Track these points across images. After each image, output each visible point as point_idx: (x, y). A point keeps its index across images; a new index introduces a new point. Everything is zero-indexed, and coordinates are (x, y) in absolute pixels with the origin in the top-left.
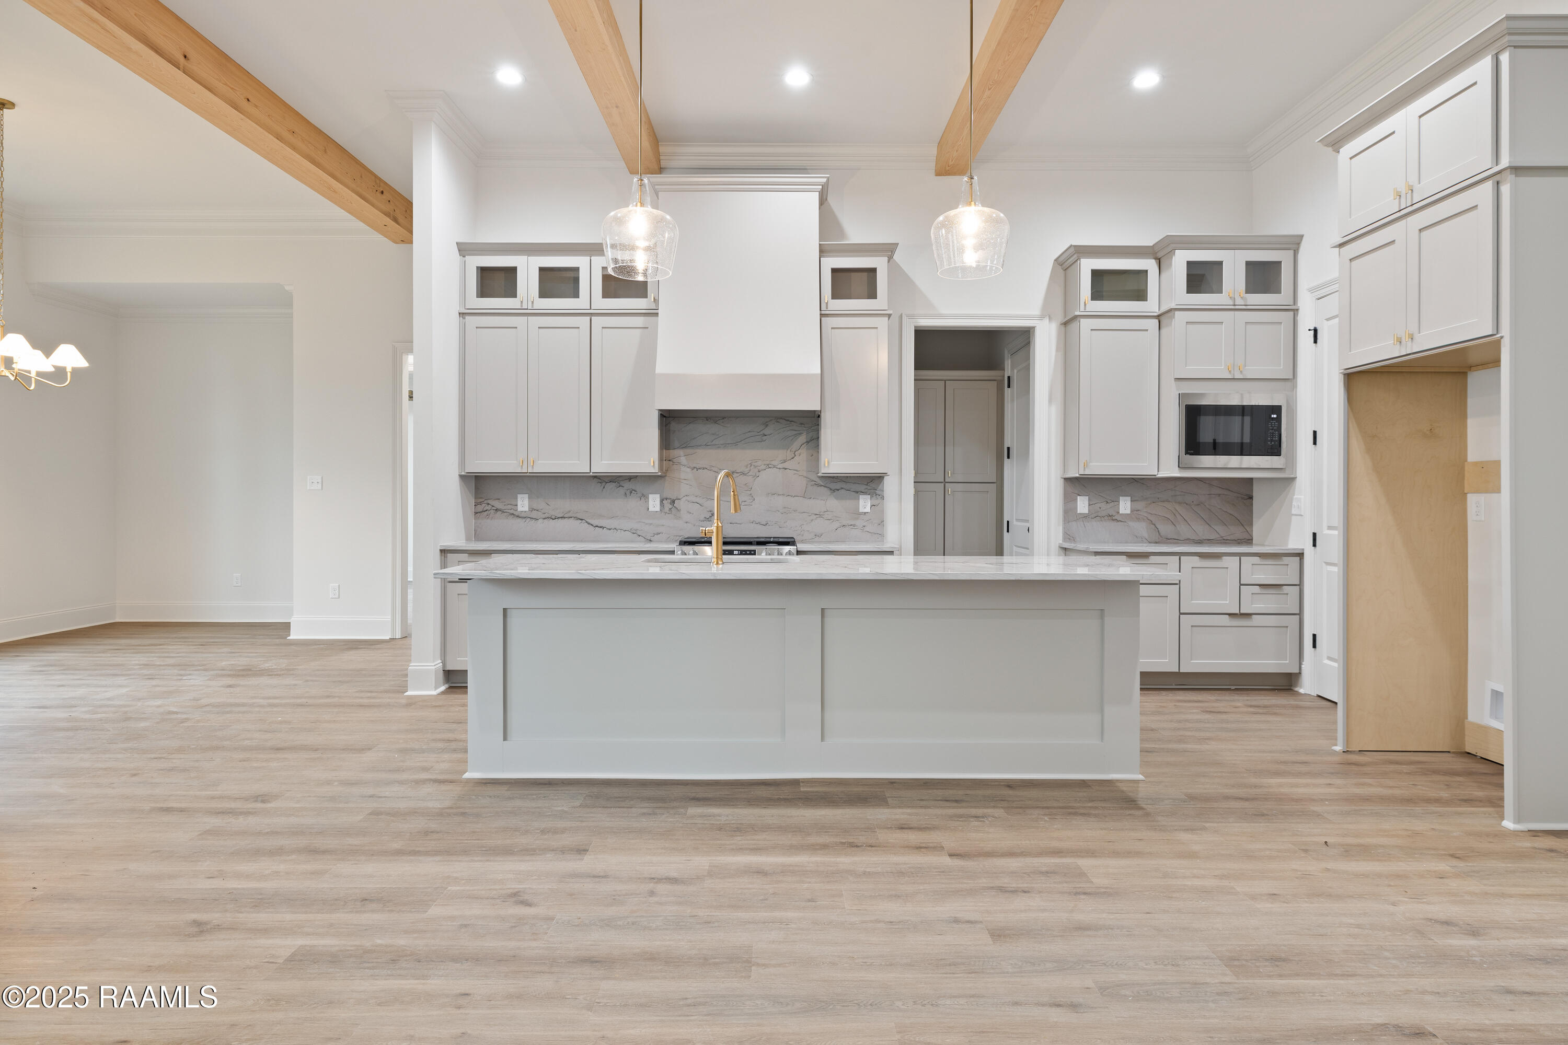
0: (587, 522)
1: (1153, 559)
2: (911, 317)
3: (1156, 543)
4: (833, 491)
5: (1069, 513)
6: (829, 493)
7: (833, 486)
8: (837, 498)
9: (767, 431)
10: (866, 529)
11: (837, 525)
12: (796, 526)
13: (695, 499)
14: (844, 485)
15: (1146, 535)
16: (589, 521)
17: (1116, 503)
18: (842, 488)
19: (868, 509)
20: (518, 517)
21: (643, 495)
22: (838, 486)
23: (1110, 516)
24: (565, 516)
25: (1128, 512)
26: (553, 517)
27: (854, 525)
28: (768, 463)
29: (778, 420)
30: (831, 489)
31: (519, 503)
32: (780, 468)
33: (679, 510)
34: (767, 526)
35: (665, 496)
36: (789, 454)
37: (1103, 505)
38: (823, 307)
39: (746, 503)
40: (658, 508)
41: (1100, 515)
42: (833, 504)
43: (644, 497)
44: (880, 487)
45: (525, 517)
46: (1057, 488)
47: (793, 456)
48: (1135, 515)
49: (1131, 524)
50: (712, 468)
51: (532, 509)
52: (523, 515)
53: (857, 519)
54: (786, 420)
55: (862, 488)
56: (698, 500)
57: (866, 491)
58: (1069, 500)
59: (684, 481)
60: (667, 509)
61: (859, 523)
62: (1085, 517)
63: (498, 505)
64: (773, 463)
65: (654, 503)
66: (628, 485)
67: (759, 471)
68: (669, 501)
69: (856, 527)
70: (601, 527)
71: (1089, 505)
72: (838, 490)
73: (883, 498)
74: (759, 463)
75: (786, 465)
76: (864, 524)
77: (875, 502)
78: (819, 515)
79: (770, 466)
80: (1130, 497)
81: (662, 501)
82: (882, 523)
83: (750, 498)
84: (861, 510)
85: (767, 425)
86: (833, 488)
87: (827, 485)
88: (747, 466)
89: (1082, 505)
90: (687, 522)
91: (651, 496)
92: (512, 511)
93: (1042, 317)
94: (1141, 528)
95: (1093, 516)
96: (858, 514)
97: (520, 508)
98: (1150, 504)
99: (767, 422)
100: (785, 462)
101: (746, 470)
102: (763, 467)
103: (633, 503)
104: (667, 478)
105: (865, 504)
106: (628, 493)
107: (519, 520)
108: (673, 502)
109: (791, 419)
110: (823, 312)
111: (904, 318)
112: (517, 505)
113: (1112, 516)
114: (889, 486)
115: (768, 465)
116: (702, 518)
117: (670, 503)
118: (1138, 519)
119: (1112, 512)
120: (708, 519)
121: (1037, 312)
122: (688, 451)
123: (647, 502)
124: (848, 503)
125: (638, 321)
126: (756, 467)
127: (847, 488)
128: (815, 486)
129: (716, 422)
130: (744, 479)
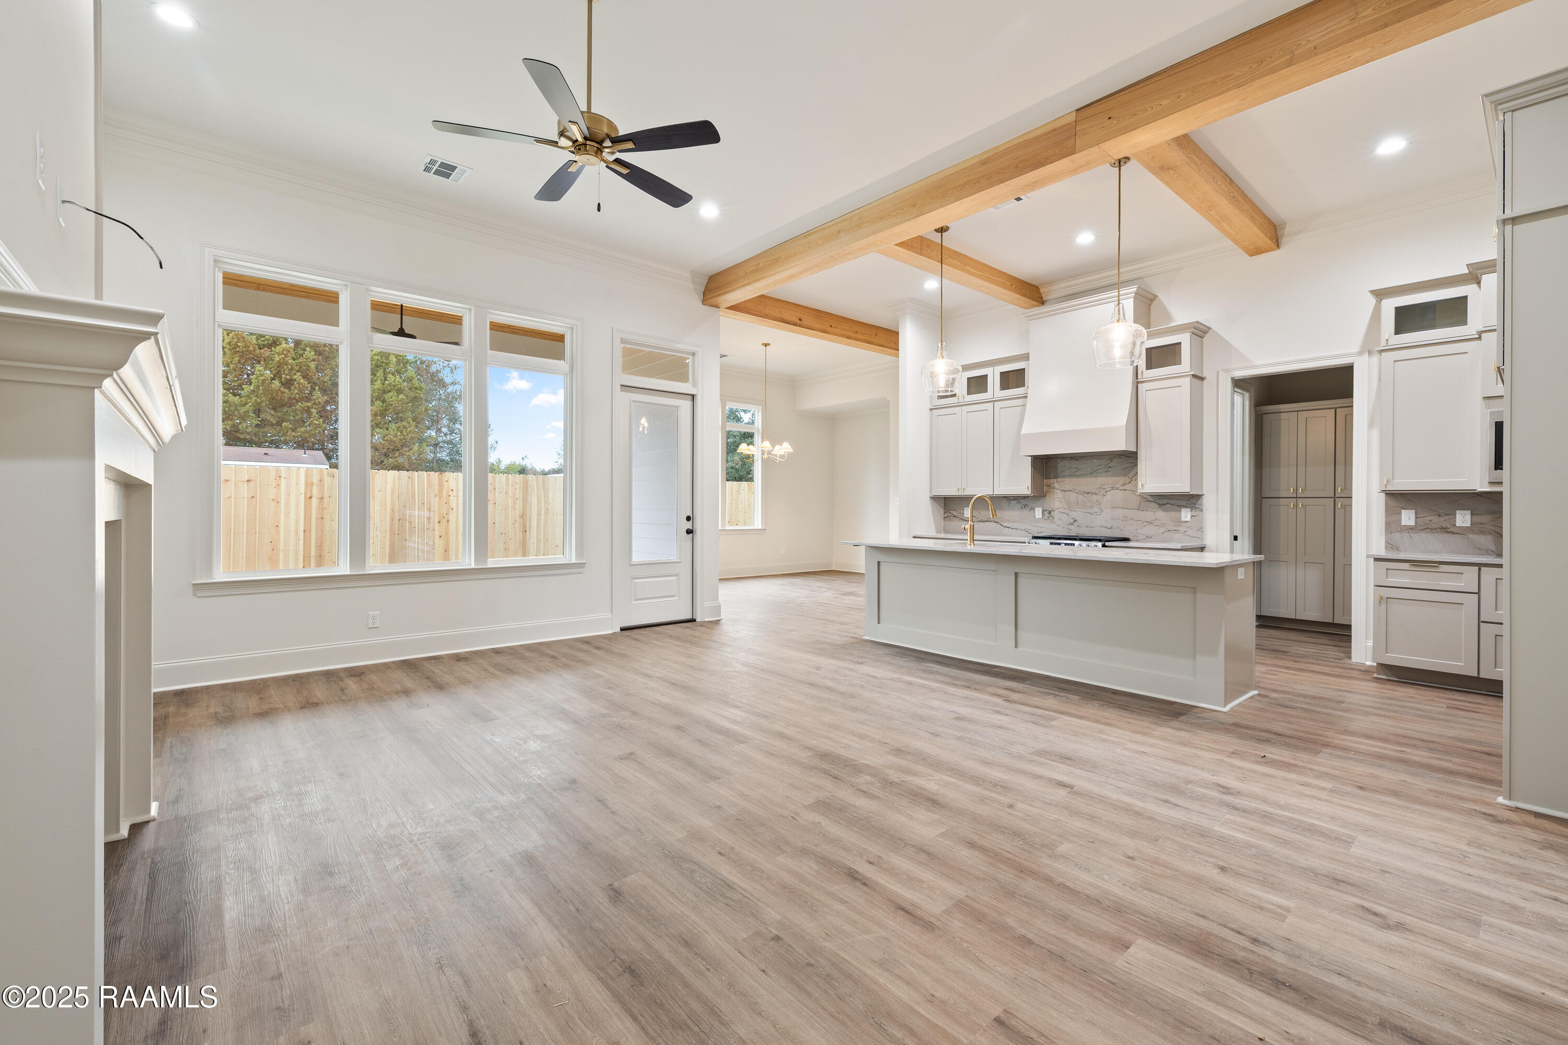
0: (1001, 524)
2: (1227, 371)
4: (1160, 505)
5: (1392, 525)
6: (1158, 507)
7: (1161, 502)
8: (1163, 510)
10: (1187, 533)
11: (1163, 530)
12: (1132, 530)
13: (1063, 511)
14: (1169, 501)
15: (1491, 547)
17: (1452, 516)
18: (1168, 503)
19: (1188, 519)
20: (965, 520)
21: (1032, 508)
22: (1165, 501)
23: (1443, 528)
25: (1468, 524)
26: (983, 521)
27: (1177, 531)
28: (1111, 486)
31: (966, 512)
32: (1120, 490)
33: (1054, 518)
34: (1112, 530)
35: (1045, 509)
36: (1128, 480)
37: (1435, 518)
38: (1139, 376)
39: (1096, 514)
40: (1040, 516)
41: (1430, 526)
42: (1161, 515)
43: (1033, 509)
44: (1199, 503)
46: (1380, 501)
47: (1130, 481)
48: (1476, 528)
49: (1471, 536)
50: (1074, 491)
51: (972, 516)
52: (968, 520)
53: (1180, 526)
55: (1184, 503)
56: (1065, 511)
57: (1188, 505)
58: (1392, 513)
59: (1056, 499)
60: (1046, 517)
61: (1182, 529)
62: (1410, 529)
63: (955, 513)
64: (1116, 486)
65: (1038, 512)
66: (1023, 502)
67: (1106, 492)
68: (1048, 511)
70: (1009, 527)
71: (1416, 518)
72: (1164, 505)
73: (1201, 510)
74: (1106, 487)
75: (1124, 487)
76: (1186, 530)
77: (1194, 513)
78: (1150, 523)
79: (1114, 488)
80: (1470, 511)
81: (1043, 512)
82: (1201, 529)
83: (1100, 510)
84: (1183, 519)
85: (1111, 461)
87: (1156, 501)
88: (1097, 489)
89: (1408, 517)
90: (1058, 526)
91: (1037, 509)
92: (962, 517)
93: (1360, 353)
94: (1486, 540)
95: (1421, 528)
96: (1180, 522)
97: (966, 516)
100: (1124, 485)
101: (1097, 492)
102: (1109, 489)
103: (1026, 512)
104: (1047, 497)
105: (1186, 515)
106: (1023, 506)
108: (1050, 513)
109: (1128, 455)
110: (1139, 380)
111: (1221, 373)
112: (964, 514)
113: (1446, 528)
114: (1208, 502)
115: (1112, 488)
116: (1069, 523)
117: (1048, 513)
118: (1481, 532)
119: (1445, 524)
120: (1071, 524)
121: (1356, 349)
122: (1059, 480)
123: (1034, 512)
124: (1173, 514)
125: (1020, 402)
126: (1104, 489)
127: (1172, 503)
128: (1147, 502)
129: (1077, 460)
130: (1094, 498)
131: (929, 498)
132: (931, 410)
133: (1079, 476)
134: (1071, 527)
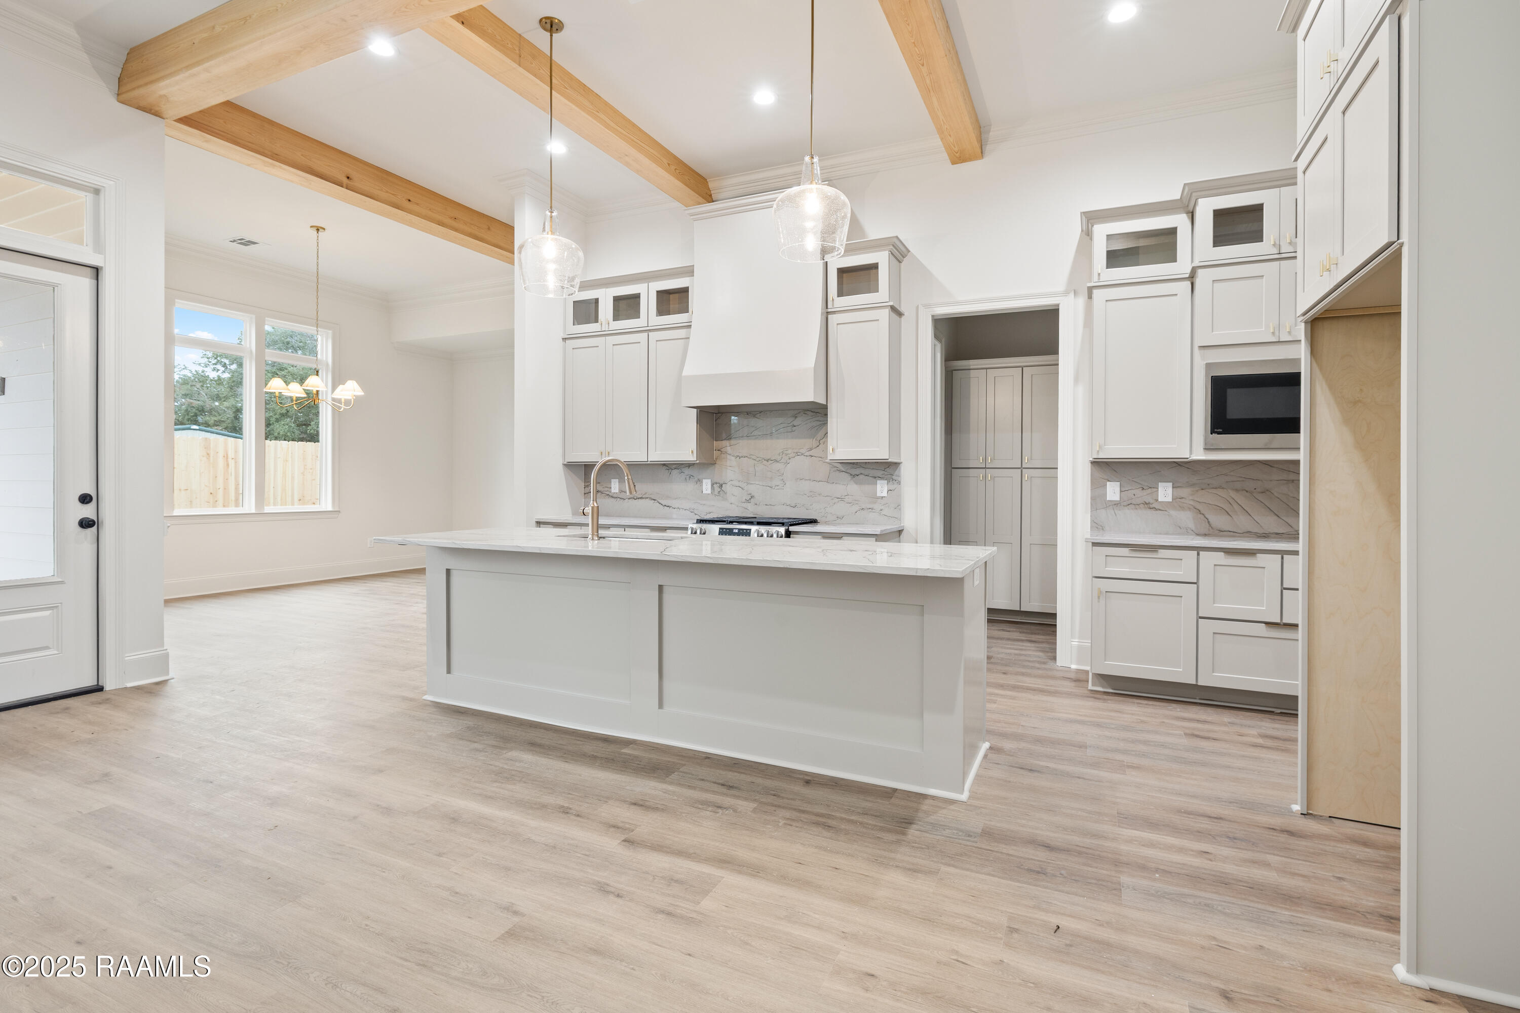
0: (658, 502)
1: (1163, 553)
2: (927, 306)
3: (1205, 535)
4: (853, 476)
5: (1097, 501)
6: (850, 478)
7: (854, 472)
8: (856, 483)
9: (795, 423)
10: (883, 512)
11: (856, 508)
12: (821, 509)
13: (737, 484)
14: (863, 471)
15: (1191, 525)
16: (660, 501)
17: (1155, 490)
18: (861, 474)
19: (885, 494)
20: (612, 497)
21: (699, 480)
22: (857, 471)
23: (1146, 504)
24: (644, 497)
25: (1169, 499)
26: (635, 498)
27: (872, 509)
28: (796, 451)
29: (806, 412)
30: (851, 475)
31: (613, 486)
32: (807, 456)
33: (726, 493)
34: (796, 509)
35: (715, 481)
36: (814, 443)
37: (1139, 492)
38: (830, 306)
39: (778, 488)
40: (709, 491)
41: (1134, 502)
42: (853, 489)
43: (699, 481)
44: (896, 473)
45: (616, 498)
46: (1085, 471)
47: (818, 444)
48: (1177, 503)
49: (1173, 513)
50: (751, 456)
51: (621, 491)
52: (615, 496)
53: (875, 502)
54: (812, 412)
55: (879, 473)
56: (740, 484)
57: (884, 476)
58: (1097, 485)
59: (729, 468)
60: (716, 492)
61: (877, 507)
62: (1116, 504)
64: (803, 451)
65: (707, 486)
66: (687, 471)
67: (789, 459)
68: (718, 485)
69: (874, 511)
70: (668, 506)
71: (1121, 491)
72: (858, 475)
73: (899, 483)
74: (789, 452)
75: (811, 453)
76: (882, 508)
77: (891, 487)
78: (841, 499)
79: (799, 454)
80: (1171, 483)
81: (712, 485)
82: (898, 507)
83: (782, 482)
84: (879, 494)
85: (796, 417)
86: (853, 473)
87: (848, 472)
88: (779, 455)
89: (1113, 491)
90: (731, 504)
91: (704, 481)
92: (608, 493)
93: (1066, 293)
94: (1186, 518)
95: (1125, 503)
96: (876, 498)
97: (613, 491)
98: (1197, 491)
99: (796, 414)
100: (811, 449)
101: (779, 458)
102: (793, 455)
103: (690, 487)
104: (716, 465)
105: (882, 488)
106: (688, 478)
107: (613, 500)
108: (721, 486)
109: (816, 411)
110: (829, 310)
111: (921, 309)
112: (611, 488)
113: (1149, 503)
114: (906, 472)
115: (797, 453)
116: (744, 500)
117: (719, 487)
118: (1182, 508)
119: (1149, 499)
120: (748, 501)
121: (1061, 288)
122: (733, 442)
123: (701, 485)
124: (867, 488)
125: (682, 333)
126: (787, 454)
127: (866, 473)
128: (838, 472)
129: (754, 416)
130: (777, 466)
131: (560, 468)
132: (564, 339)
133: (756, 437)
134: (749, 506)
